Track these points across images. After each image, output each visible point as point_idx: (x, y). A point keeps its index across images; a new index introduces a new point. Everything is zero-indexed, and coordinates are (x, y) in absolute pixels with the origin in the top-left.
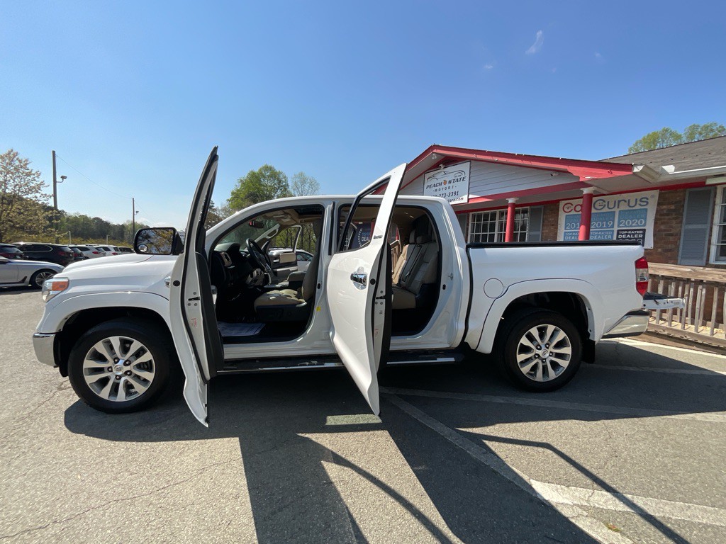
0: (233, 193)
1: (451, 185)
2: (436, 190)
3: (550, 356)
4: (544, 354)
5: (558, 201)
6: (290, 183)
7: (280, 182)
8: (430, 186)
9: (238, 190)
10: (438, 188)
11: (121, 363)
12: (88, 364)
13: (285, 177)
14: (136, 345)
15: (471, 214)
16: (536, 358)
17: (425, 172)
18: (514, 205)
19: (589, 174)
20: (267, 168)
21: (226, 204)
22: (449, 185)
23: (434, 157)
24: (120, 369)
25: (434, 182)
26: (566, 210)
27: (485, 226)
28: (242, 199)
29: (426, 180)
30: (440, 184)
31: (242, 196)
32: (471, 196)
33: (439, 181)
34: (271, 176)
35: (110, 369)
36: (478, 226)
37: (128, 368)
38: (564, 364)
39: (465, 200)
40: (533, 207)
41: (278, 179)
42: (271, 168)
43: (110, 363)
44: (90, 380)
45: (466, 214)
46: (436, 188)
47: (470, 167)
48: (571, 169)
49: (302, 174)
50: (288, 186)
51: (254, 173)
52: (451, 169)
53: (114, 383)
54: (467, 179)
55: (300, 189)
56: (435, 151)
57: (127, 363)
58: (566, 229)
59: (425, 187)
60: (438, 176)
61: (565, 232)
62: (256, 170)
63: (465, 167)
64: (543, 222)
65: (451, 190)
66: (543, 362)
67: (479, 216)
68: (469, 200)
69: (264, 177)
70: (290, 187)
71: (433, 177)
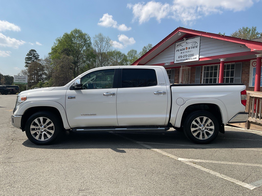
0: (53, 49)
1: (190, 50)
2: (182, 53)
3: (205, 129)
4: (203, 128)
5: (249, 60)
6: (92, 41)
7: (85, 41)
8: (178, 50)
9: (56, 47)
10: (182, 51)
11: (43, 127)
12: (32, 127)
13: (89, 37)
14: (48, 120)
15: (203, 66)
16: (199, 130)
17: (176, 42)
18: (223, 62)
19: (255, 48)
20: (76, 31)
21: (47, 56)
22: (189, 50)
23: (180, 34)
24: (42, 129)
25: (180, 48)
26: (254, 65)
27: (211, 73)
28: (59, 53)
29: (176, 46)
30: (184, 49)
31: (59, 51)
32: (201, 57)
33: (183, 48)
34: (79, 37)
35: (39, 129)
36: (207, 73)
37: (45, 129)
38: (212, 133)
39: (197, 59)
40: (237, 63)
41: (84, 39)
42: (79, 31)
43: (39, 127)
44: (32, 132)
45: (200, 66)
46: (181, 51)
47: (200, 40)
48: (247, 44)
49: (100, 35)
50: (91, 43)
51: (68, 35)
52: (190, 41)
53: (40, 134)
54: (198, 47)
55: (99, 46)
56: (180, 31)
57: (45, 127)
58: (254, 76)
59: (176, 51)
60: (183, 45)
61: (253, 78)
62: (69, 33)
63: (197, 40)
64: (242, 72)
65: (190, 53)
66: (202, 132)
67: (208, 68)
68: (199, 59)
69: (74, 37)
70: (92, 44)
71: (180, 45)
